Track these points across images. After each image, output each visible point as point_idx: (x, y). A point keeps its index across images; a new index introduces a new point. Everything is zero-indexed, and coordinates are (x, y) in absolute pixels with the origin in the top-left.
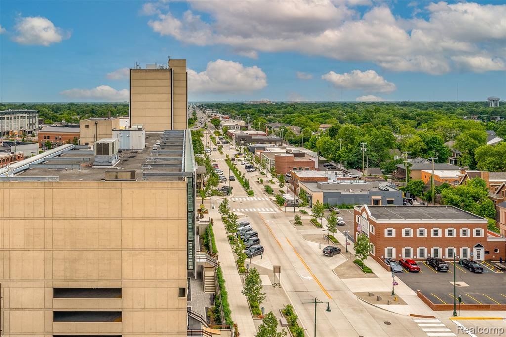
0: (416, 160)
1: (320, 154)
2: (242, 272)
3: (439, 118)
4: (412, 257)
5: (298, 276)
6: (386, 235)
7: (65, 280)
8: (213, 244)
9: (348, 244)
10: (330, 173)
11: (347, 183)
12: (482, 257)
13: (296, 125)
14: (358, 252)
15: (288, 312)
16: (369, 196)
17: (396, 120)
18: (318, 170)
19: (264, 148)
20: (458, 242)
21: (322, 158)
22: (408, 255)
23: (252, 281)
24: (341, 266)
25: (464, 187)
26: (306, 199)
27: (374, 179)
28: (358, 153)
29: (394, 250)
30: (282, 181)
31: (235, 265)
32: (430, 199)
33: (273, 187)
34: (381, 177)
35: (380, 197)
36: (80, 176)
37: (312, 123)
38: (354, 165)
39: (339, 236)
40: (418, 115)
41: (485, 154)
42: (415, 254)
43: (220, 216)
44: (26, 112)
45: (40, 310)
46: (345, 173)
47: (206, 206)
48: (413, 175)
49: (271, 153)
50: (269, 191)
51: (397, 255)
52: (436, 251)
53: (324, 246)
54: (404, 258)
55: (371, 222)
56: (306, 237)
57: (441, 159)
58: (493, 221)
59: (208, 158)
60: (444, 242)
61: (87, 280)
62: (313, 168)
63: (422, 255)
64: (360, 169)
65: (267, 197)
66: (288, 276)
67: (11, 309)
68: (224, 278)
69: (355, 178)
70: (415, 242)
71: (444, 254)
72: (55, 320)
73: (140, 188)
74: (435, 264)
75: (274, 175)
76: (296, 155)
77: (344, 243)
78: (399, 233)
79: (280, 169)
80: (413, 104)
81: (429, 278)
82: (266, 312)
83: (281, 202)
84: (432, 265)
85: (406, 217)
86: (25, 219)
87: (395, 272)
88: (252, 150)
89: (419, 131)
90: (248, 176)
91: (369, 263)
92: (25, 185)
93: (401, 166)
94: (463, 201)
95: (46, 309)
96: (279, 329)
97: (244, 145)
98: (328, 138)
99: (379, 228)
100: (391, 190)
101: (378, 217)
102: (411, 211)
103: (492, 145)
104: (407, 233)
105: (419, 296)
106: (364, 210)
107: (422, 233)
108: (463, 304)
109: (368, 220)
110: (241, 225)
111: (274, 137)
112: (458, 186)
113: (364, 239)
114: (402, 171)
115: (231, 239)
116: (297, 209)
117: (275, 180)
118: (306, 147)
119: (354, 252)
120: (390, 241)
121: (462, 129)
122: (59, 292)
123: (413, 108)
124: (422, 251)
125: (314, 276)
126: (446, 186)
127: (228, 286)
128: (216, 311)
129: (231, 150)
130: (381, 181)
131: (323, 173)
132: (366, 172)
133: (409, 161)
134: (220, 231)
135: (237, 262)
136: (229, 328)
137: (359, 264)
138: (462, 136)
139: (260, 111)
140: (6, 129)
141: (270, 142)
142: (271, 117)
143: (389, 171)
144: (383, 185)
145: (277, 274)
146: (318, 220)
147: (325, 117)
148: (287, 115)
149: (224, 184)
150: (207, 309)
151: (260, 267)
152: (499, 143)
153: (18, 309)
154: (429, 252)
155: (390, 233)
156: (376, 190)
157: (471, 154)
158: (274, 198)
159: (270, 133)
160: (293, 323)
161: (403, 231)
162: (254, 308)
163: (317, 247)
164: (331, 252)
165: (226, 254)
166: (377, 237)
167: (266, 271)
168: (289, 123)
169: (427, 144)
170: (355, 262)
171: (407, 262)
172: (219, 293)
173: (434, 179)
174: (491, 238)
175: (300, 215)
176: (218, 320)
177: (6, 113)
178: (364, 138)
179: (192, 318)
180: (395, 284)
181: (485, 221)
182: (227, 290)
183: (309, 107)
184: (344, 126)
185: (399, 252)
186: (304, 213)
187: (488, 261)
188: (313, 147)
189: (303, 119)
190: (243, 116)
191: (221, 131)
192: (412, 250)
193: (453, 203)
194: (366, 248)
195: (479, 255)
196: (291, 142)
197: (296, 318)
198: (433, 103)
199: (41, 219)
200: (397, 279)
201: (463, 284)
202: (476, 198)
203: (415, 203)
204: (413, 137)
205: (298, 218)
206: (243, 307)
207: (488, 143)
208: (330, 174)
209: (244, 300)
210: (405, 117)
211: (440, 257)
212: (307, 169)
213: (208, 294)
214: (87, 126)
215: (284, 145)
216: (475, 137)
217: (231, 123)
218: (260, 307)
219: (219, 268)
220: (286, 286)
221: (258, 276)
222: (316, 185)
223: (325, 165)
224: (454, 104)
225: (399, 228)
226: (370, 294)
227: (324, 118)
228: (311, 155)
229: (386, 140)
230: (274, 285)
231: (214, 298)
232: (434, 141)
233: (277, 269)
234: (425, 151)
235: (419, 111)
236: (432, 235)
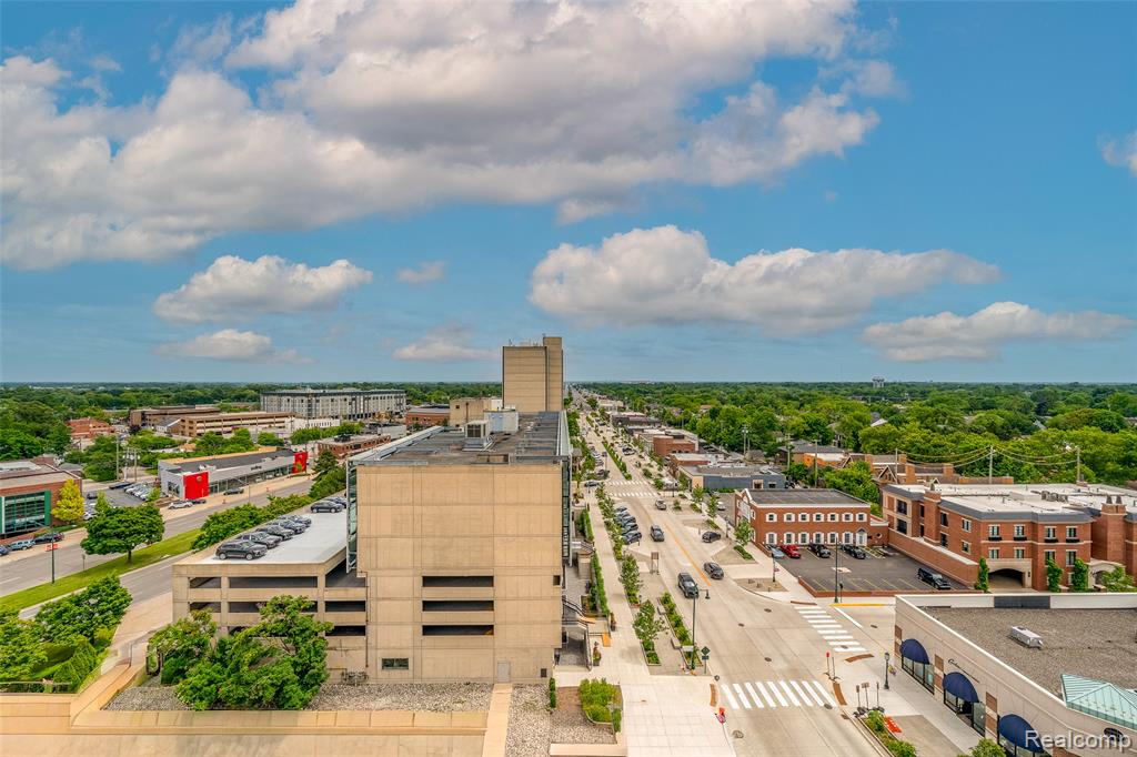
0: (799, 442)
1: (700, 436)
2: (619, 559)
3: (821, 399)
4: (793, 542)
5: (677, 563)
6: (767, 520)
7: (434, 568)
8: (589, 530)
9: (729, 529)
10: (710, 456)
11: (728, 466)
12: (865, 543)
13: (675, 406)
14: (738, 538)
15: (666, 600)
16: (750, 480)
17: (779, 401)
18: (698, 452)
19: (642, 430)
20: (841, 527)
21: (702, 441)
22: (789, 541)
23: (628, 568)
24: (720, 552)
25: (846, 470)
26: (686, 482)
27: (755, 462)
28: (740, 435)
29: (775, 535)
30: (660, 463)
31: (611, 551)
32: (812, 483)
33: (651, 470)
34: (762, 460)
35: (761, 481)
36: (450, 459)
37: (693, 404)
38: (735, 447)
39: (719, 521)
40: (802, 396)
41: (869, 436)
42: (796, 540)
43: (596, 501)
44: (393, 392)
45: (409, 599)
46: (726, 456)
47: (583, 490)
48: (795, 457)
49: (649, 436)
50: (647, 474)
51: (778, 541)
52: (818, 536)
53: (703, 532)
54: (785, 543)
55: (752, 507)
56: (686, 523)
57: (825, 442)
58: (876, 505)
59: (584, 441)
60: (826, 527)
61: (458, 568)
62: (693, 451)
63: (804, 541)
64: (741, 451)
65: (645, 481)
66: (666, 563)
67: (378, 599)
68: (600, 565)
69: (735, 462)
70: (797, 527)
71: (826, 540)
72: (423, 610)
73: (514, 472)
74: (816, 549)
75: (653, 459)
76: (676, 437)
77: (724, 528)
78: (781, 518)
79: (659, 452)
80: (796, 385)
81: (810, 564)
82: (644, 600)
83: (659, 486)
84: (813, 550)
85: (788, 501)
86: (392, 505)
87: (776, 558)
88: (630, 432)
89: (803, 413)
90: (626, 459)
91: (750, 549)
92: (393, 469)
93: (784, 448)
94: (846, 484)
95: (414, 598)
96: (656, 617)
97: (622, 426)
98: (709, 420)
99: (760, 513)
100: (773, 473)
101: (759, 502)
102: (794, 495)
103: (877, 427)
104: (789, 518)
105: (800, 582)
106: (745, 494)
107: (804, 518)
108: (844, 590)
109: (749, 504)
110: (618, 510)
111: (652, 418)
112: (842, 470)
113: (744, 524)
114: (784, 454)
115: (607, 524)
116: (676, 494)
117: (654, 463)
118: (686, 429)
119: (734, 538)
120: (773, 527)
121: (846, 410)
122: (429, 581)
123: (795, 389)
124: (804, 536)
125: (693, 563)
126: (829, 469)
127: (604, 574)
128: (592, 599)
129: (609, 432)
130: (763, 464)
131: (703, 456)
132: (747, 455)
133: (792, 443)
134: (596, 517)
135: (614, 549)
136: (605, 616)
137: (739, 549)
138: (846, 418)
139: (638, 391)
140: (372, 410)
141: (649, 423)
142: (649, 397)
143: (771, 454)
144: (765, 468)
145: (655, 561)
146: (698, 505)
147: (705, 398)
148: (667, 396)
149: (600, 468)
150: (582, 597)
151: (636, 554)
152: (883, 425)
154: (811, 538)
155: (771, 518)
156: (757, 473)
157: (855, 436)
158: (652, 482)
159: (648, 414)
160: (671, 611)
161: (785, 516)
162: (631, 596)
163: (696, 533)
164: (711, 538)
165: (602, 540)
166: (758, 522)
167: (643, 558)
168: (668, 404)
169: (810, 425)
170: (735, 548)
171: (788, 547)
172: (595, 581)
173: (817, 462)
174: (874, 523)
175: (680, 499)
176: (594, 608)
177: (372, 393)
178: (745, 421)
179: (567, 608)
180: (776, 570)
181: (868, 505)
182: (603, 577)
183: (689, 387)
184: (725, 407)
185: (780, 537)
186: (684, 497)
187: (871, 546)
188: (693, 429)
189: (683, 400)
190: (621, 397)
191: (598, 412)
192: (793, 536)
193: (838, 488)
194: (746, 533)
195: (861, 540)
196: (670, 424)
197: (675, 606)
198: (815, 384)
199: (409, 504)
200: (778, 565)
201: (845, 570)
202: (859, 482)
203: (797, 487)
204: (796, 418)
205: (677, 503)
206: (620, 595)
207: (873, 425)
208: (710, 457)
209: (620, 588)
210: (788, 397)
211: (822, 542)
212: (687, 452)
213: (583, 582)
214: (458, 407)
215: (663, 427)
216: (859, 419)
217: (608, 404)
218: (638, 595)
219: (595, 556)
220: (664, 574)
221: (634, 563)
222: (695, 468)
223: (704, 448)
224: (839, 385)
225: (780, 512)
226: (750, 581)
227: (705, 399)
228: (691, 437)
229: (769, 422)
230: (652, 572)
231: (590, 586)
232: (817, 423)
233: (655, 556)
234: (807, 433)
235: (802, 391)
236: (814, 520)
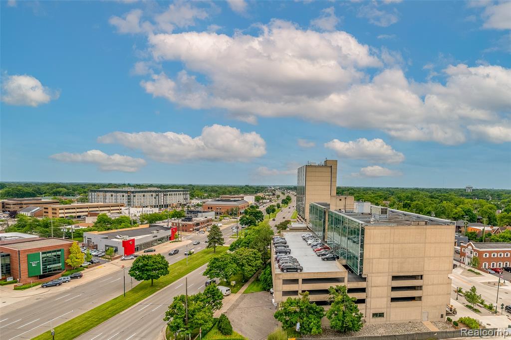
4: (495, 267)
6: (484, 257)
7: (398, 272)
22: (493, 266)
24: (463, 272)
29: (487, 264)
42: (497, 266)
45: (386, 286)
51: (488, 266)
52: (507, 264)
55: (475, 251)
61: (408, 272)
63: (500, 266)
67: (372, 287)
70: (497, 260)
71: (510, 265)
72: (392, 291)
74: (507, 269)
78: (490, 256)
84: (505, 270)
85: (491, 247)
86: (380, 244)
87: (492, 274)
95: (388, 286)
99: (480, 253)
104: (494, 255)
106: (469, 245)
109: (473, 249)
120: (486, 260)
122: (395, 278)
124: (500, 264)
153: (375, 286)
154: (503, 265)
155: (486, 255)
161: (492, 254)
166: (480, 257)
171: (496, 269)
192: (495, 263)
225: (490, 253)
236: (505, 256)
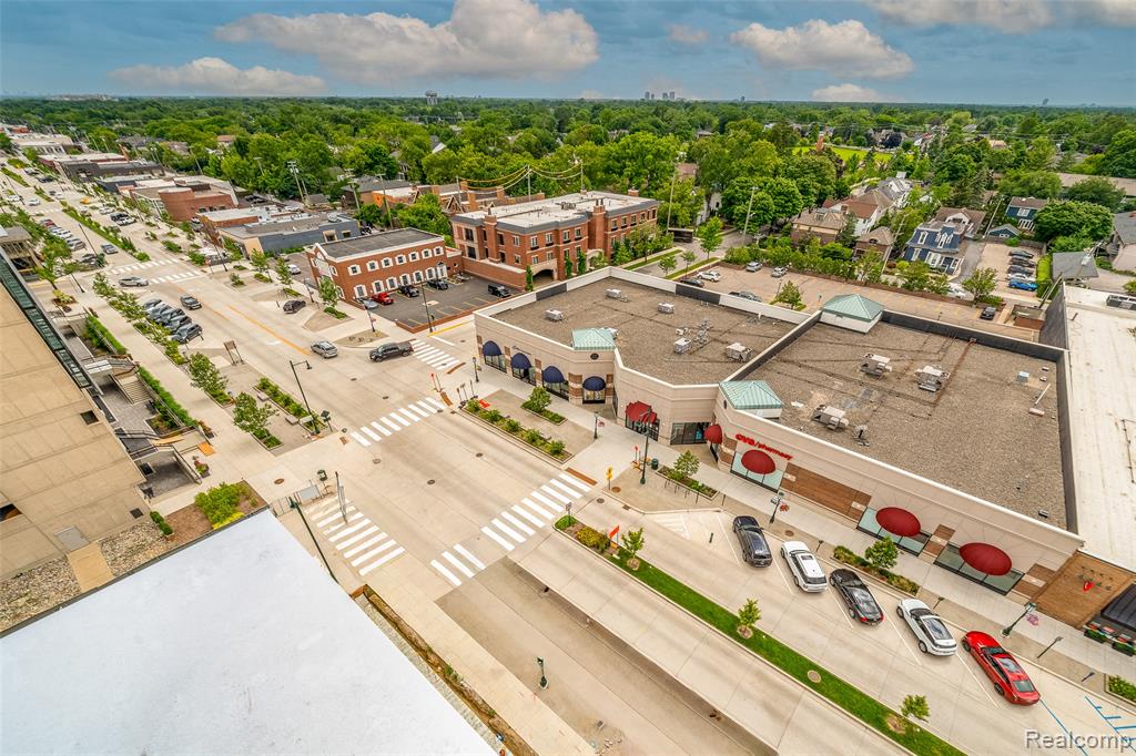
0: (363, 179)
1: (234, 183)
2: (180, 363)
3: (377, 121)
4: (383, 290)
5: (262, 345)
6: (351, 274)
8: (113, 342)
9: (312, 293)
10: (258, 209)
11: (287, 219)
12: (446, 275)
13: (175, 139)
14: (325, 300)
15: (264, 386)
16: (320, 232)
17: (326, 125)
18: (240, 207)
19: (133, 183)
20: (423, 264)
21: (240, 189)
22: (379, 289)
23: (200, 369)
24: (311, 319)
25: (418, 205)
26: (239, 250)
27: (320, 209)
28: (289, 177)
29: (364, 287)
30: (186, 228)
31: (165, 358)
32: (388, 225)
33: (176, 241)
34: (327, 205)
35: (333, 231)
37: (203, 135)
38: (288, 194)
39: (297, 286)
40: (353, 117)
41: (431, 165)
42: (386, 286)
43: (103, 301)
46: (280, 207)
48: (364, 197)
49: (149, 191)
50: (173, 249)
51: (369, 292)
53: (283, 303)
54: (376, 293)
55: (330, 263)
56: (256, 298)
57: (391, 175)
58: (449, 237)
59: (21, 213)
60: (410, 267)
62: (231, 205)
63: (392, 286)
64: (298, 198)
65: (174, 259)
66: (249, 349)
68: (155, 378)
69: (295, 212)
70: (382, 274)
71: (412, 280)
74: (406, 291)
75: (172, 224)
76: (196, 188)
77: (306, 294)
78: (364, 268)
79: (174, 211)
80: (342, 101)
81: (403, 306)
82: (236, 395)
83: (199, 261)
84: (403, 292)
85: (367, 249)
87: (371, 309)
88: (112, 189)
89: (359, 141)
90: (125, 232)
91: (341, 307)
93: (347, 188)
94: (420, 221)
96: (260, 406)
97: (89, 179)
98: (237, 158)
99: (341, 268)
100: (344, 220)
101: (336, 256)
102: (372, 241)
103: (437, 154)
104: (373, 267)
105: (398, 325)
106: (317, 250)
107: (387, 263)
108: (436, 320)
109: (326, 260)
110: (148, 305)
111: (143, 162)
112: (412, 205)
113: (327, 283)
114: (350, 195)
115: (140, 327)
116: (230, 266)
117: (176, 231)
118: (207, 174)
119: (321, 301)
120: (358, 280)
121: (405, 134)
123: (344, 108)
124: (391, 281)
125: (283, 339)
126: (401, 207)
127: (165, 386)
128: (165, 418)
129: (70, 193)
130: (329, 211)
131: (248, 210)
132: (307, 202)
133: (356, 180)
134: (114, 323)
135: (167, 354)
136: (192, 428)
137: (331, 311)
138: (406, 144)
139: (92, 115)
141: (141, 171)
142: (119, 125)
143: (335, 197)
144: (333, 215)
145: (233, 351)
146: (264, 274)
147: (221, 124)
148: (152, 122)
149: (83, 252)
150: (149, 421)
151: (204, 350)
152: (443, 150)
154: (399, 281)
155: (354, 270)
156: (326, 223)
157: (420, 166)
158: (187, 258)
159: (132, 156)
160: (275, 394)
161: (368, 265)
162: (217, 394)
163: (274, 307)
164: (294, 307)
165: (144, 351)
166: (342, 276)
167: (216, 352)
168: (161, 135)
169: (371, 156)
170: (326, 311)
171: (380, 296)
172: (157, 397)
173: (387, 200)
174: (450, 254)
175: (236, 273)
176: (173, 426)
178: (290, 155)
179: (132, 443)
180: (373, 321)
181: (442, 238)
182: (167, 390)
183: (189, 107)
184: (255, 136)
185: (369, 288)
186: (242, 269)
187: (450, 276)
188: (219, 174)
189: (184, 128)
191: (22, 158)
192: (381, 283)
193: (410, 224)
194: (333, 292)
195: (441, 272)
196: (179, 169)
197: (277, 387)
198: (366, 100)
200: (373, 315)
201: (433, 303)
202: (431, 216)
203: (374, 231)
204: (349, 147)
205: (234, 278)
206: (204, 401)
207: (434, 151)
208: (257, 211)
209: (200, 393)
210: (336, 120)
211: (410, 283)
212: (223, 208)
213: (140, 403)
215: (168, 174)
216: (420, 145)
217: (37, 141)
218: (226, 392)
219: (141, 369)
220: (249, 359)
221: (206, 360)
222: (244, 229)
223: (246, 199)
224: (392, 101)
225: (362, 262)
226: (351, 338)
227: (221, 126)
228: (220, 186)
229: (321, 155)
230: (234, 364)
231: (152, 407)
232: (377, 152)
233: (230, 346)
234: (370, 167)
235: (352, 111)
236: (398, 263)
